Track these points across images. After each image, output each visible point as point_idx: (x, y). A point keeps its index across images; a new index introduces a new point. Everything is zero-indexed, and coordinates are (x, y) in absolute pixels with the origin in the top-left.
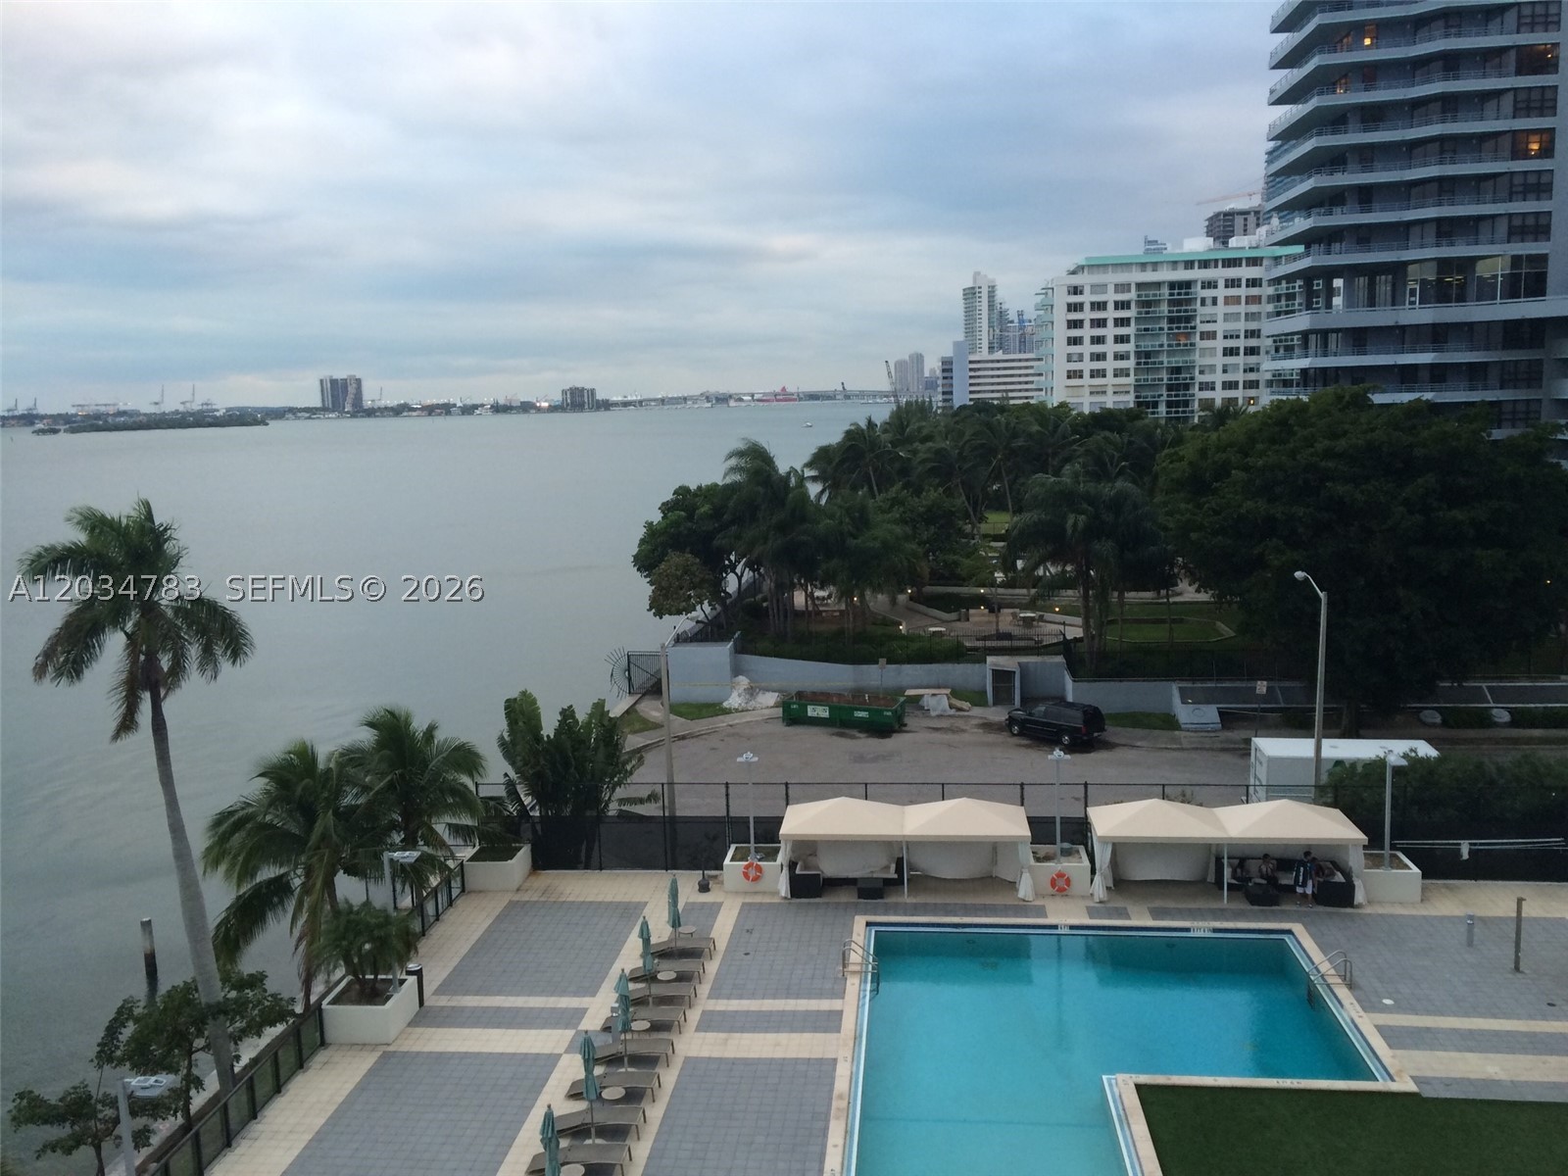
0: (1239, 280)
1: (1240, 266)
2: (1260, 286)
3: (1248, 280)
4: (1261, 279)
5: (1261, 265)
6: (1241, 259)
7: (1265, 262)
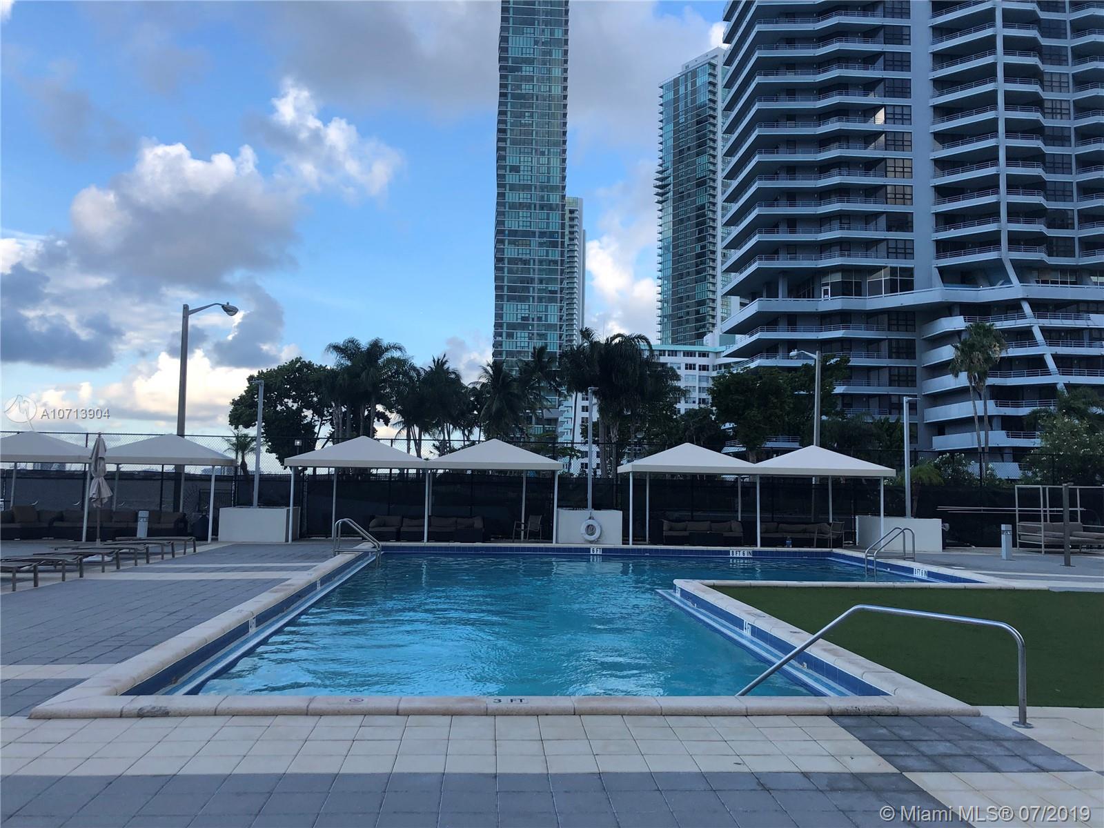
0: (695, 365)
1: (695, 356)
2: (708, 370)
3: (700, 366)
4: (708, 366)
5: (708, 357)
6: (695, 352)
7: (710, 355)
